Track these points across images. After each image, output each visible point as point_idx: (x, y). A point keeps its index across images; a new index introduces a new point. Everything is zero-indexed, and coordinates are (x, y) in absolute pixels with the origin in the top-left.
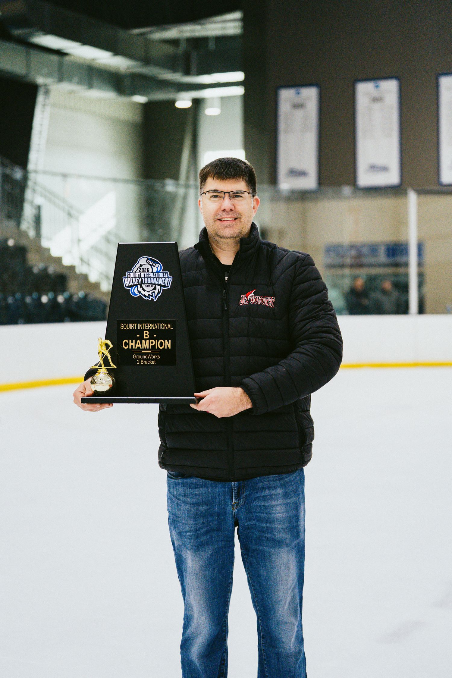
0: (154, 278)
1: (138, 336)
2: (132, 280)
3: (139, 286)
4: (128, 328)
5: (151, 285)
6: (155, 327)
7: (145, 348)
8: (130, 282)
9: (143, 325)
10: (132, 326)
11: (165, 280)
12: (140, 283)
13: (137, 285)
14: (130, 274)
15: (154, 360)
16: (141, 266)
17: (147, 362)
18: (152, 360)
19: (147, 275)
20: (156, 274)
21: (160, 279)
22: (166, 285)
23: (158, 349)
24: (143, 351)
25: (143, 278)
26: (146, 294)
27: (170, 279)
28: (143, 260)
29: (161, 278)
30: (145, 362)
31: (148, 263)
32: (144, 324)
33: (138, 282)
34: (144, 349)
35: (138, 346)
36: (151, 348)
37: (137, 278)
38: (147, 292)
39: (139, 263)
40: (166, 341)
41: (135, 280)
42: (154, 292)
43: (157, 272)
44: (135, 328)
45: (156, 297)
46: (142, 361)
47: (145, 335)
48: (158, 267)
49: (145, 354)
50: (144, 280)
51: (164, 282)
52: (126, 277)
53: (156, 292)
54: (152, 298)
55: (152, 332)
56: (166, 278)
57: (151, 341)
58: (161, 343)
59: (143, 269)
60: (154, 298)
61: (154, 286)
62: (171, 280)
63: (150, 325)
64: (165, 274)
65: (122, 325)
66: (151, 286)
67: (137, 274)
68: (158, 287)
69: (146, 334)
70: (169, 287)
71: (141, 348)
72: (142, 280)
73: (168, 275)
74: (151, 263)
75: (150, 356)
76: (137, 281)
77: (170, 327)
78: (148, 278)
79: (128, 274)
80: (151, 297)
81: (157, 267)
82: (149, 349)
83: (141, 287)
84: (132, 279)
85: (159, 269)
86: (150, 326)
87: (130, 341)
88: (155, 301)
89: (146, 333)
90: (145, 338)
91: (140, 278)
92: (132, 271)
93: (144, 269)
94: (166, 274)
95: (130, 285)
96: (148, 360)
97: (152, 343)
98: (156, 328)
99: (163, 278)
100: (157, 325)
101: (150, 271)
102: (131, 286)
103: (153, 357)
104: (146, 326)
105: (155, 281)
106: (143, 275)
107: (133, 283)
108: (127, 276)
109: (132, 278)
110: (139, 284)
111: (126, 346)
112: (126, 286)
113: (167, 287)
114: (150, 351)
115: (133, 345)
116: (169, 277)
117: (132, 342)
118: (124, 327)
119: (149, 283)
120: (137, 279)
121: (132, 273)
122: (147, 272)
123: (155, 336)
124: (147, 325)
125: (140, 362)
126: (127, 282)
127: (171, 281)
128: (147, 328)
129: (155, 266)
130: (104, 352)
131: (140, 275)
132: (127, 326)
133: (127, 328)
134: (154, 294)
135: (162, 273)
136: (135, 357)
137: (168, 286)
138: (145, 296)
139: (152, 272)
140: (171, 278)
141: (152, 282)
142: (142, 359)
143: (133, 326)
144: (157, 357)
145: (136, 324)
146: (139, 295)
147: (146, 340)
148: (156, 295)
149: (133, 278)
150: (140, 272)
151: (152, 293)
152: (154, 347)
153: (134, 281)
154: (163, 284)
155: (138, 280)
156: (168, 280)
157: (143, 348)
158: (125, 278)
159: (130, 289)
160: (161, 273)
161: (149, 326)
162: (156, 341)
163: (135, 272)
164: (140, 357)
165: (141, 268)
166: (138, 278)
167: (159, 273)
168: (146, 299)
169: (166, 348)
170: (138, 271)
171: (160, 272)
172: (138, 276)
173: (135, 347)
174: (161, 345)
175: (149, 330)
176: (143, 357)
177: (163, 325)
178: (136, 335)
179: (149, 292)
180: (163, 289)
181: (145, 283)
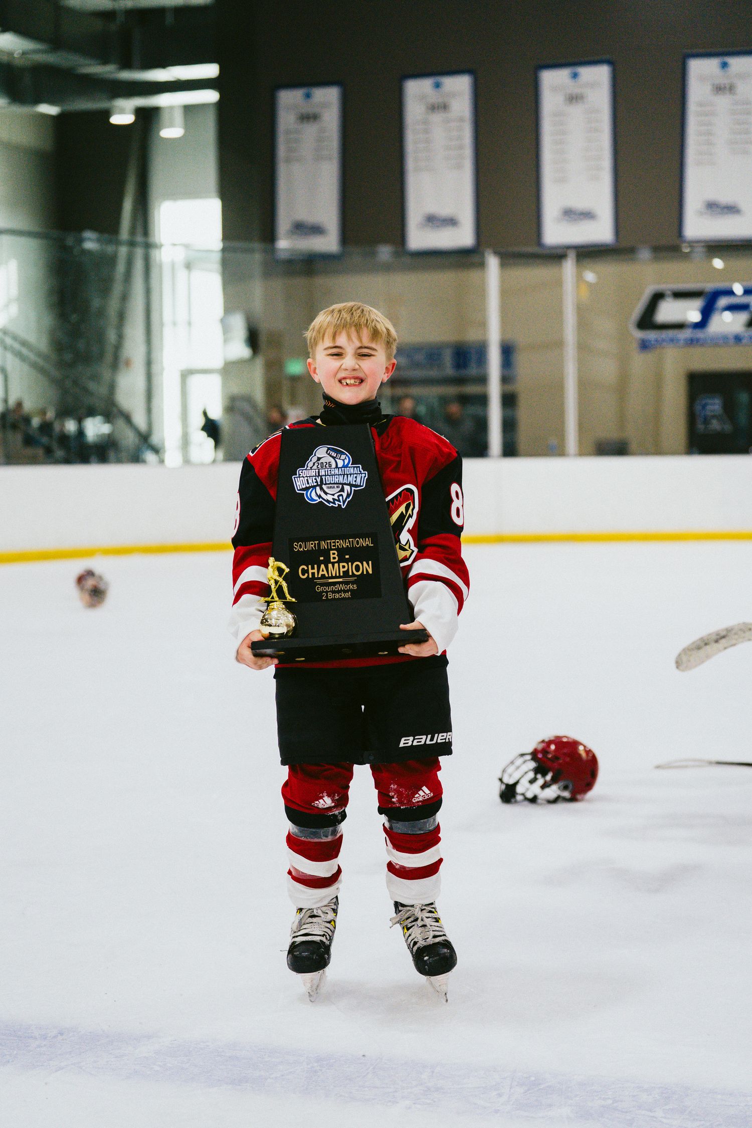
0: (340, 474)
1: (322, 558)
2: (307, 480)
3: (318, 488)
4: (306, 548)
5: (336, 486)
6: (346, 544)
7: (334, 575)
8: (304, 483)
9: (327, 543)
10: (311, 545)
11: (356, 477)
12: (319, 483)
13: (314, 487)
14: (303, 471)
15: (347, 591)
16: (319, 459)
17: (337, 596)
18: (345, 591)
19: (329, 472)
20: (342, 470)
21: (349, 476)
22: (359, 484)
23: (353, 575)
24: (330, 581)
25: (323, 476)
26: (330, 498)
27: (363, 475)
28: (321, 452)
29: (351, 474)
30: (334, 596)
31: (329, 454)
32: (329, 541)
33: (315, 482)
34: (332, 577)
35: (323, 573)
36: (342, 574)
37: (314, 476)
38: (329, 495)
39: (315, 455)
40: (365, 563)
41: (311, 479)
42: (342, 495)
43: (344, 466)
44: (315, 548)
45: (344, 502)
47: (332, 556)
48: (344, 459)
49: (334, 584)
50: (325, 478)
51: (354, 479)
52: (298, 476)
53: (345, 495)
54: (339, 503)
55: (341, 552)
56: (358, 475)
57: (341, 564)
59: (323, 463)
60: (342, 504)
61: (341, 486)
62: (365, 476)
63: (338, 542)
64: (355, 469)
65: (295, 545)
66: (336, 487)
67: (314, 470)
68: (347, 488)
69: (334, 555)
71: (327, 575)
72: (322, 480)
73: (361, 470)
74: (334, 454)
75: (342, 587)
76: (314, 481)
77: (368, 543)
79: (300, 471)
80: (337, 502)
81: (343, 460)
82: (340, 577)
83: (322, 489)
84: (306, 478)
85: (346, 462)
87: (310, 566)
88: (343, 507)
89: (334, 554)
90: (332, 560)
91: (318, 476)
92: (306, 466)
93: (325, 464)
94: (358, 468)
95: (304, 487)
96: (339, 592)
97: (344, 567)
98: (347, 546)
99: (354, 474)
100: (349, 541)
101: (334, 465)
102: (307, 489)
103: (346, 588)
104: (332, 544)
105: (341, 479)
106: (322, 472)
107: (308, 483)
108: (299, 475)
109: (306, 476)
110: (318, 485)
111: (303, 575)
112: (299, 489)
113: (360, 486)
114: (341, 580)
115: (314, 573)
116: (362, 472)
117: (313, 568)
118: (299, 547)
119: (333, 482)
120: (315, 478)
121: (306, 470)
122: (328, 467)
123: (347, 557)
124: (333, 542)
125: (327, 596)
126: (299, 483)
127: (366, 478)
128: (334, 546)
129: (339, 459)
131: (319, 472)
132: (303, 545)
133: (303, 549)
134: (341, 498)
135: (352, 467)
136: (318, 589)
137: (362, 485)
138: (328, 501)
139: (337, 467)
140: (365, 473)
141: (336, 481)
142: (330, 592)
143: (313, 546)
144: (353, 587)
145: (316, 542)
146: (319, 500)
147: (333, 564)
148: (344, 499)
149: (309, 478)
150: (317, 467)
151: (338, 496)
152: (346, 573)
153: (310, 481)
154: (354, 483)
155: (315, 479)
156: (362, 477)
157: (330, 575)
158: (296, 478)
159: (305, 492)
160: (350, 467)
161: (337, 544)
162: (350, 564)
163: (311, 468)
164: (327, 589)
165: (320, 462)
166: (316, 476)
167: (347, 468)
168: (330, 505)
169: (365, 573)
170: (315, 467)
171: (350, 465)
172: (316, 474)
173: (318, 576)
174: (357, 570)
175: (338, 549)
176: (331, 588)
177: (358, 541)
178: (318, 557)
179: (333, 495)
180: (354, 490)
181: (327, 482)
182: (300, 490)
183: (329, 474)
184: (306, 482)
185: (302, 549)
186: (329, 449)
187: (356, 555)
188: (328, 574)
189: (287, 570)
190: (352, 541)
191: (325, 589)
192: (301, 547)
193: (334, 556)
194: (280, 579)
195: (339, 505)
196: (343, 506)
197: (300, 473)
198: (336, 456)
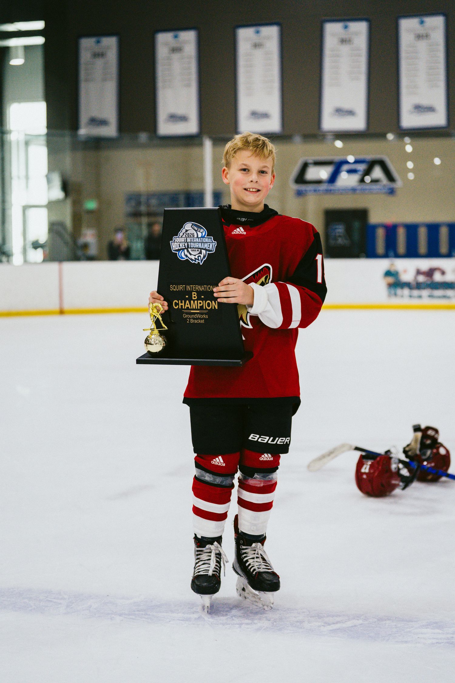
0: (200, 242)
1: (187, 297)
2: (179, 244)
3: (186, 250)
4: (177, 289)
5: (197, 249)
7: (194, 308)
8: (177, 246)
10: (181, 287)
11: (209, 245)
12: (186, 247)
13: (183, 249)
14: (177, 238)
15: (202, 319)
16: (187, 231)
17: (196, 321)
19: (193, 240)
20: (201, 239)
21: (205, 243)
22: (211, 250)
23: (206, 309)
24: (192, 311)
25: (189, 242)
26: (193, 257)
27: (214, 244)
28: (188, 226)
29: (206, 243)
30: (194, 321)
31: (193, 228)
32: (192, 286)
33: (184, 246)
35: (188, 306)
36: (199, 308)
37: (183, 242)
39: (184, 228)
40: (213, 302)
41: (181, 244)
42: (200, 256)
43: (202, 237)
44: (183, 290)
45: (202, 261)
46: (192, 320)
47: (193, 296)
48: (202, 232)
49: (194, 314)
51: (208, 246)
52: (173, 241)
53: (202, 256)
54: (199, 261)
55: (199, 293)
56: (211, 243)
57: (199, 301)
58: (209, 304)
59: (189, 234)
60: (200, 262)
61: (200, 250)
64: (209, 239)
65: (171, 286)
66: (197, 250)
67: (184, 238)
68: (204, 251)
70: (213, 251)
72: (188, 245)
73: (213, 240)
74: (196, 228)
75: (199, 316)
76: (183, 245)
78: (194, 243)
79: (175, 238)
80: (197, 261)
81: (202, 233)
82: (198, 310)
83: (188, 251)
84: (178, 243)
85: (204, 234)
86: (197, 288)
87: (180, 301)
88: (201, 264)
89: (194, 294)
90: (193, 298)
91: (186, 243)
92: (178, 235)
93: (190, 234)
94: (211, 239)
95: (177, 249)
96: (197, 319)
97: (200, 303)
98: (203, 290)
99: (208, 243)
100: (204, 287)
101: (196, 236)
102: (179, 250)
103: (201, 317)
104: (194, 288)
105: (200, 245)
106: (189, 240)
107: (180, 247)
109: (179, 242)
110: (185, 248)
111: (176, 306)
113: (212, 251)
115: (182, 305)
116: (213, 242)
117: (182, 302)
119: (195, 247)
120: (184, 243)
121: (178, 237)
122: (192, 237)
123: (203, 297)
125: (190, 321)
126: (174, 246)
128: (195, 289)
129: (199, 232)
130: (156, 315)
131: (186, 240)
132: (176, 287)
134: (199, 258)
135: (207, 238)
136: (185, 316)
138: (192, 259)
139: (197, 237)
140: (215, 243)
141: (197, 246)
142: (191, 318)
143: (182, 288)
144: (206, 316)
145: (184, 286)
146: (186, 258)
147: (194, 301)
148: (202, 259)
150: (186, 236)
151: (198, 257)
152: (202, 307)
153: (181, 245)
154: (208, 249)
155: (184, 244)
156: (213, 245)
158: (172, 243)
159: (177, 252)
160: (206, 238)
162: (204, 301)
163: (182, 236)
164: (190, 316)
165: (187, 233)
166: (184, 242)
167: (204, 238)
168: (193, 262)
169: (213, 308)
170: (184, 236)
172: (184, 241)
173: (185, 307)
174: (209, 306)
175: (197, 292)
176: (192, 316)
177: (209, 287)
178: (185, 296)
179: (195, 255)
180: (208, 253)
181: (191, 247)
182: (175, 251)
183: (193, 241)
185: (175, 290)
187: (208, 296)
188: (191, 308)
190: (206, 287)
192: (174, 288)
193: (195, 296)
194: (158, 315)
197: (175, 240)
198: (197, 230)
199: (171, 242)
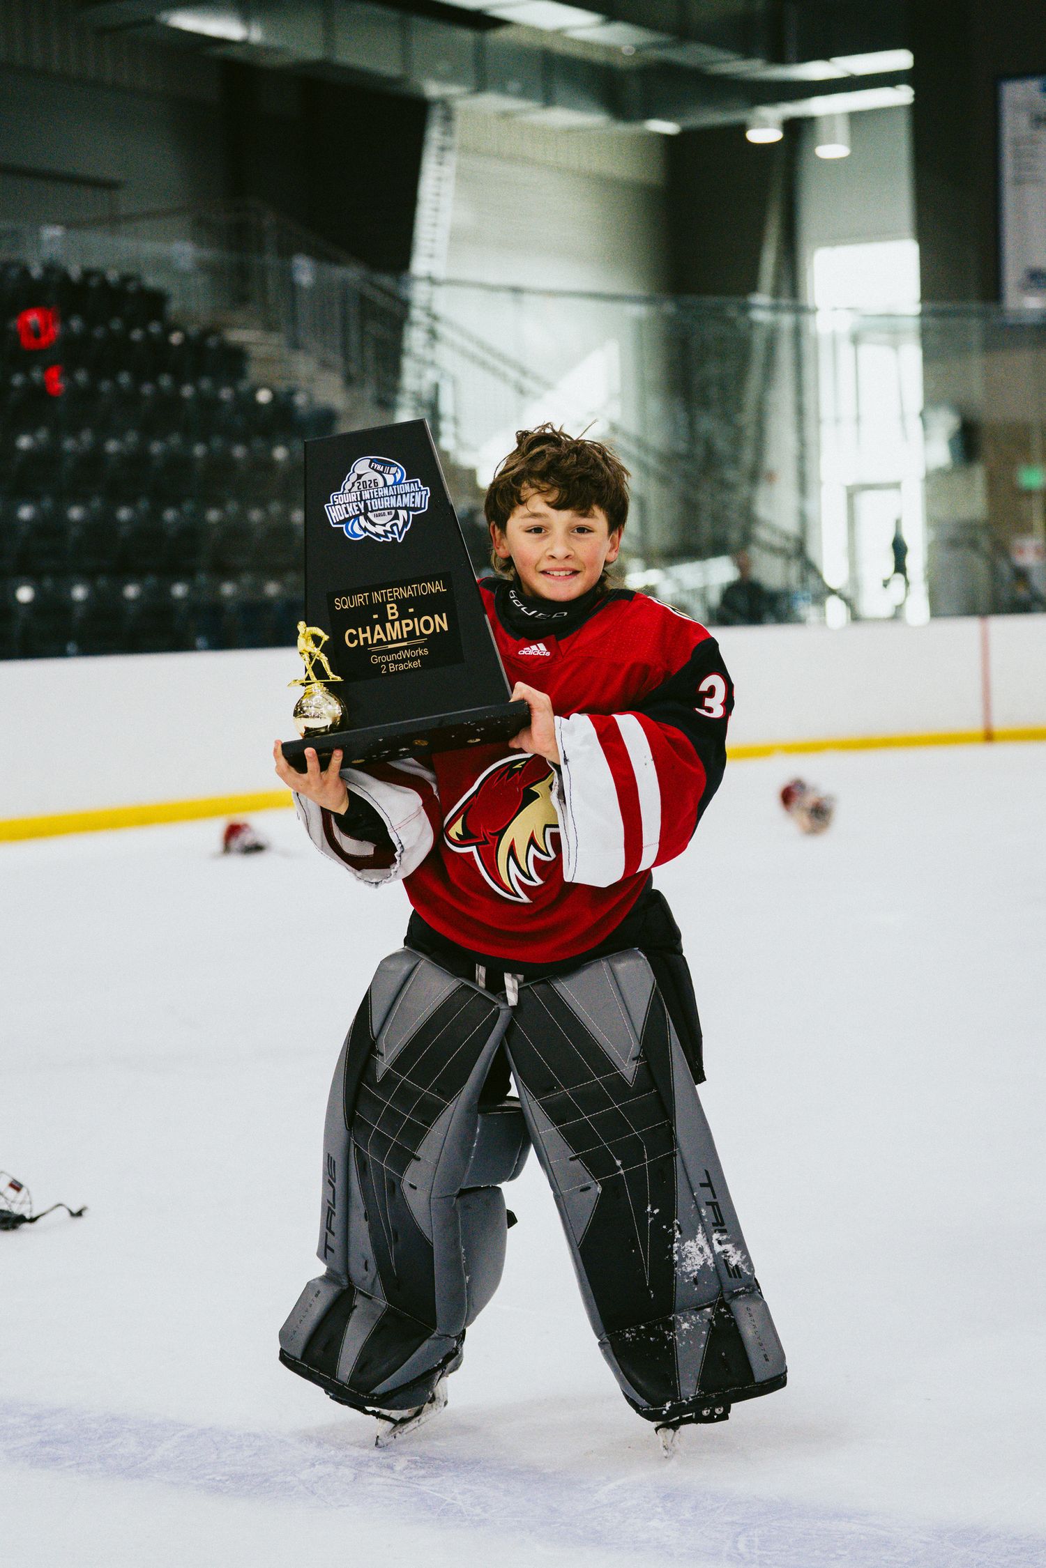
0: (392, 495)
1: (375, 616)
2: (346, 508)
3: (362, 518)
4: (352, 605)
5: (386, 512)
6: (409, 593)
7: (395, 638)
8: (342, 513)
9: (382, 593)
10: (359, 599)
11: (414, 497)
12: (363, 511)
13: (356, 517)
14: (339, 496)
15: (415, 659)
16: (360, 476)
17: (402, 667)
18: (412, 659)
19: (376, 493)
20: (393, 489)
21: (404, 495)
22: (419, 506)
23: (422, 635)
24: (390, 646)
25: (368, 499)
26: (380, 530)
27: (424, 493)
28: (362, 466)
29: (406, 494)
30: (398, 667)
31: (373, 469)
32: (383, 591)
33: (358, 510)
34: (393, 642)
35: (379, 637)
36: (405, 636)
37: (355, 502)
38: (381, 526)
39: (354, 472)
40: (436, 617)
41: (351, 506)
42: (396, 524)
43: (396, 483)
44: (365, 603)
45: (400, 534)
47: (390, 612)
48: (396, 473)
49: (396, 650)
50: (371, 503)
51: (412, 500)
52: (332, 504)
53: (400, 523)
54: (393, 536)
55: (402, 604)
56: (417, 493)
57: (404, 622)
58: (427, 623)
59: (365, 482)
60: (397, 536)
61: (393, 511)
62: (427, 494)
63: (396, 591)
64: (412, 485)
65: (337, 601)
66: (386, 514)
67: (354, 494)
68: (403, 513)
69: (392, 610)
70: (424, 508)
71: (385, 640)
72: (366, 505)
73: (420, 486)
74: (380, 468)
75: (408, 654)
76: (356, 508)
77: (439, 588)
78: (379, 499)
79: (335, 497)
80: (390, 535)
81: (394, 475)
82: (403, 640)
83: (367, 518)
84: (344, 506)
85: (398, 476)
87: (360, 629)
88: (400, 541)
89: (392, 608)
90: (390, 618)
91: (360, 502)
92: (342, 490)
93: (368, 483)
94: (416, 484)
95: (342, 518)
96: (403, 661)
97: (407, 625)
98: (410, 595)
99: (410, 493)
100: (412, 588)
101: (381, 484)
102: (346, 521)
103: (413, 655)
104: (389, 595)
105: (394, 502)
106: (366, 495)
107: (347, 513)
108: (334, 502)
109: (344, 503)
110: (361, 514)
111: (352, 642)
113: (421, 509)
114: (405, 644)
115: (367, 637)
116: (422, 488)
117: (364, 632)
118: (341, 604)
119: (383, 507)
120: (356, 503)
121: (343, 494)
122: (373, 487)
123: (411, 610)
124: (390, 592)
125: (387, 669)
126: (335, 513)
128: (391, 597)
129: (389, 473)
130: (313, 652)
131: (361, 495)
132: (348, 601)
133: (349, 606)
134: (395, 528)
135: (406, 483)
136: (376, 660)
137: (423, 506)
138: (378, 535)
139: (385, 485)
140: (427, 490)
141: (387, 505)
142: (391, 662)
143: (361, 600)
144: (423, 652)
145: (366, 594)
146: (365, 535)
147: (392, 622)
148: (400, 530)
149: (347, 505)
150: (358, 489)
151: (392, 526)
152: (411, 634)
153: (350, 509)
154: (412, 505)
155: (357, 506)
156: (422, 496)
157: (389, 639)
158: (330, 508)
159: (344, 526)
160: (404, 484)
161: (395, 594)
162: (416, 620)
163: (350, 490)
164: (386, 658)
165: (361, 481)
166: (358, 501)
167: (401, 486)
168: (381, 541)
169: (438, 631)
170: (355, 489)
171: (403, 482)
172: (357, 499)
173: (372, 640)
174: (427, 627)
175: (396, 602)
176: (392, 657)
177: (424, 586)
178: (370, 616)
179: (384, 525)
180: (413, 515)
181: (374, 508)
182: (337, 523)
183: (376, 496)
184: (345, 512)
185: (346, 607)
186: (372, 461)
187: (425, 606)
188: (387, 639)
189: (326, 638)
190: (417, 587)
191: (384, 659)
192: (344, 603)
194: (317, 651)
195: (394, 539)
196: (400, 538)
197: (335, 500)
198: (384, 470)
199: (327, 507)
